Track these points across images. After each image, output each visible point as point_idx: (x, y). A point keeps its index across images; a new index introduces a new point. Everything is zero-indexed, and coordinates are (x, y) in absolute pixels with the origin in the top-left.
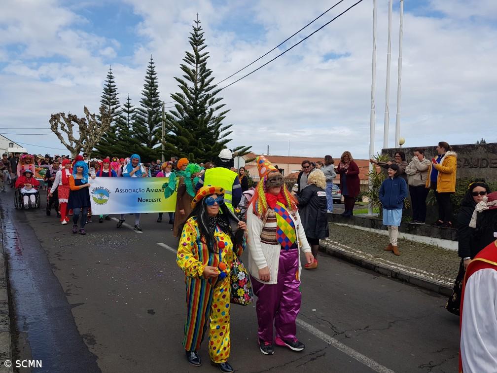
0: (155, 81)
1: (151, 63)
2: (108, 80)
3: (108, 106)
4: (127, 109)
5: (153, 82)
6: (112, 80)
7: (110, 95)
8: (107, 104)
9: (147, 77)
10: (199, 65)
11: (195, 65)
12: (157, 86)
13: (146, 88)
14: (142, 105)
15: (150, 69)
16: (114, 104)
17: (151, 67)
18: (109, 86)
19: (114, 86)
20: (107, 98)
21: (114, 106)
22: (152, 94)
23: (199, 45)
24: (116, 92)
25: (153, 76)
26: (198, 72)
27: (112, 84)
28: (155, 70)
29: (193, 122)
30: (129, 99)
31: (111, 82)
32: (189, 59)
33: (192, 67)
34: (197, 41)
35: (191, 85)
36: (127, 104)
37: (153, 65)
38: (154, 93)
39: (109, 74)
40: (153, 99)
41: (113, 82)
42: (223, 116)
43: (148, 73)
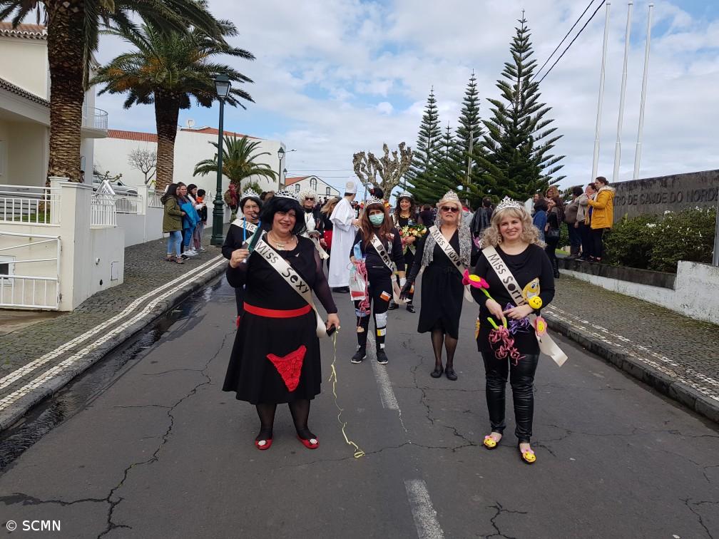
0: (475, 102)
1: (472, 80)
2: (428, 104)
3: (426, 138)
4: (446, 141)
5: (473, 105)
6: (433, 105)
7: (430, 124)
8: (426, 135)
9: (466, 99)
10: (522, 79)
11: (516, 79)
12: (478, 109)
13: (464, 113)
14: (458, 136)
15: (470, 88)
16: (434, 135)
17: (471, 85)
18: (429, 112)
19: (436, 112)
20: (425, 128)
21: (434, 138)
22: (470, 120)
23: (524, 51)
24: (438, 120)
25: (473, 97)
26: (520, 88)
27: (433, 110)
28: (476, 88)
29: (508, 155)
30: (448, 129)
31: (431, 108)
32: (509, 72)
33: (512, 82)
34: (521, 47)
35: (509, 106)
36: (446, 135)
37: (474, 82)
38: (473, 119)
39: (430, 97)
40: (472, 126)
41: (434, 107)
42: (552, 144)
43: (467, 94)
